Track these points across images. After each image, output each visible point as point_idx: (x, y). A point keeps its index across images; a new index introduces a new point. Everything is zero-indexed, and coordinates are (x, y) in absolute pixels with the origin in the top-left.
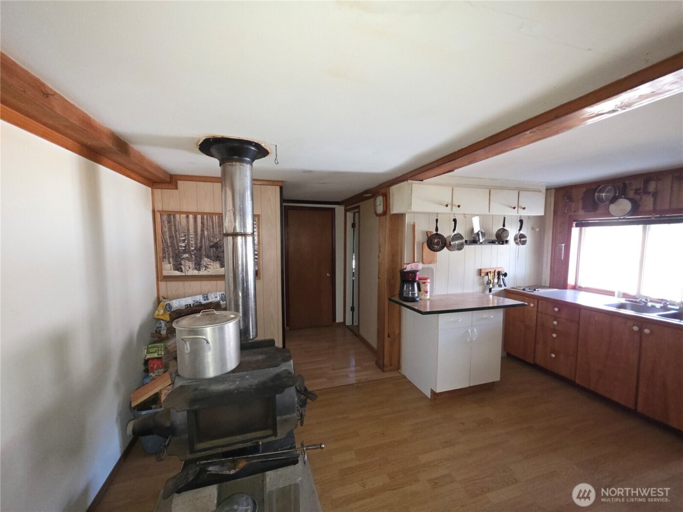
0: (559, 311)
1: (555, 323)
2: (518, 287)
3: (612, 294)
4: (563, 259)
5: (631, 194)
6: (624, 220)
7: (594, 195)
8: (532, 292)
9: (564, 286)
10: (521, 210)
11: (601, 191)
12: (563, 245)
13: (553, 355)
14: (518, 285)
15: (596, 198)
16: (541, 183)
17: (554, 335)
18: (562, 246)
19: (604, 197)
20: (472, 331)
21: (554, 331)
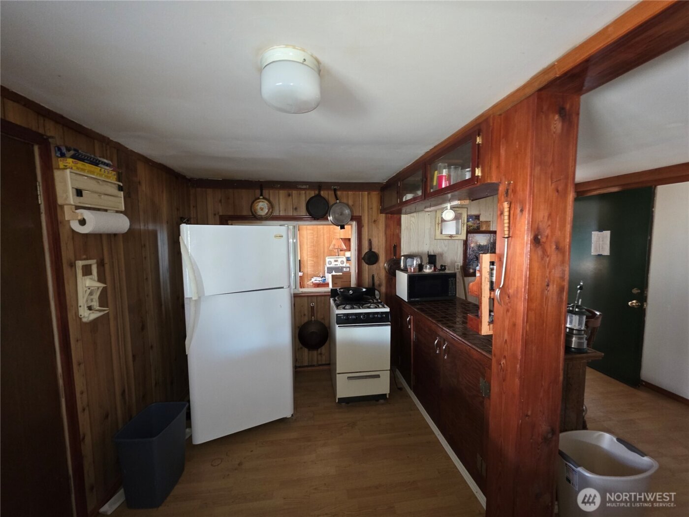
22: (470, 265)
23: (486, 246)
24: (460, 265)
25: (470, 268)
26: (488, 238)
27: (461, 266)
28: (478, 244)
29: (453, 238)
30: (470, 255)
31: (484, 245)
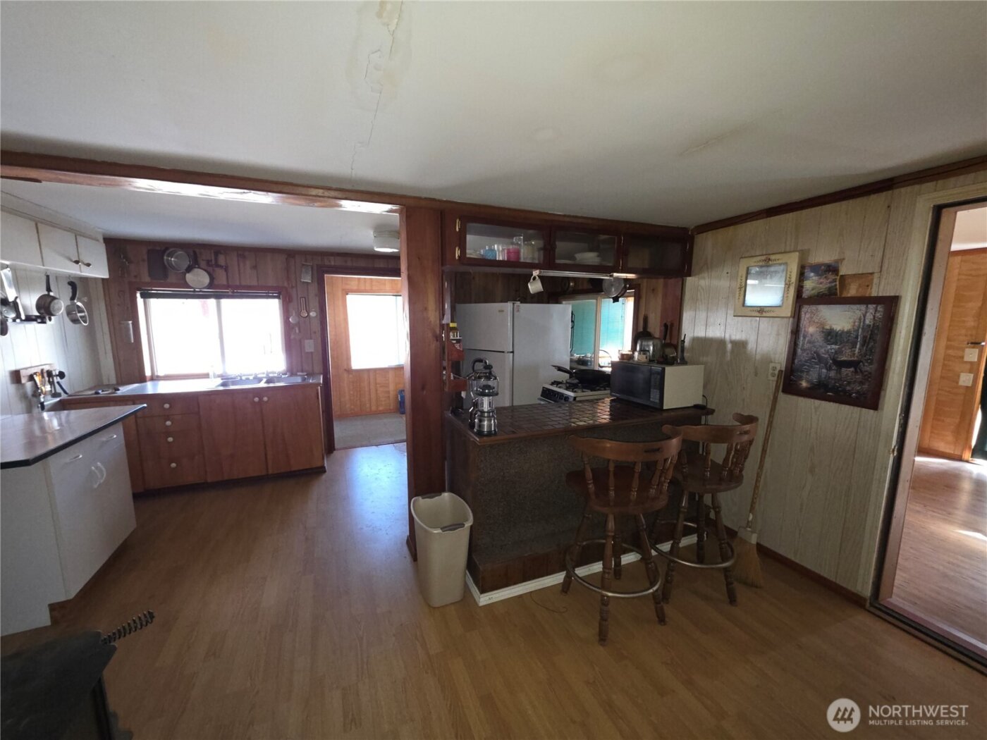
0: (170, 407)
1: (168, 423)
2: (79, 392)
3: (206, 376)
4: (133, 341)
5: (203, 264)
6: (201, 293)
7: (163, 259)
8: (114, 393)
9: (142, 379)
10: (84, 268)
11: (171, 255)
12: (130, 322)
13: (174, 465)
14: (77, 390)
15: (166, 263)
16: (99, 228)
17: (170, 439)
18: (128, 324)
19: (173, 263)
20: (97, 468)
21: (168, 434)
22: (802, 372)
23: (849, 332)
24: (778, 368)
25: (801, 378)
26: (859, 314)
27: (781, 371)
28: (828, 327)
29: (764, 314)
30: (803, 350)
31: (843, 332)
